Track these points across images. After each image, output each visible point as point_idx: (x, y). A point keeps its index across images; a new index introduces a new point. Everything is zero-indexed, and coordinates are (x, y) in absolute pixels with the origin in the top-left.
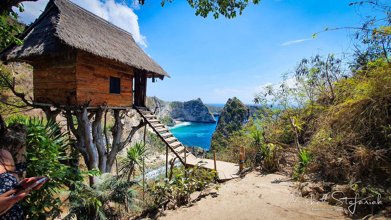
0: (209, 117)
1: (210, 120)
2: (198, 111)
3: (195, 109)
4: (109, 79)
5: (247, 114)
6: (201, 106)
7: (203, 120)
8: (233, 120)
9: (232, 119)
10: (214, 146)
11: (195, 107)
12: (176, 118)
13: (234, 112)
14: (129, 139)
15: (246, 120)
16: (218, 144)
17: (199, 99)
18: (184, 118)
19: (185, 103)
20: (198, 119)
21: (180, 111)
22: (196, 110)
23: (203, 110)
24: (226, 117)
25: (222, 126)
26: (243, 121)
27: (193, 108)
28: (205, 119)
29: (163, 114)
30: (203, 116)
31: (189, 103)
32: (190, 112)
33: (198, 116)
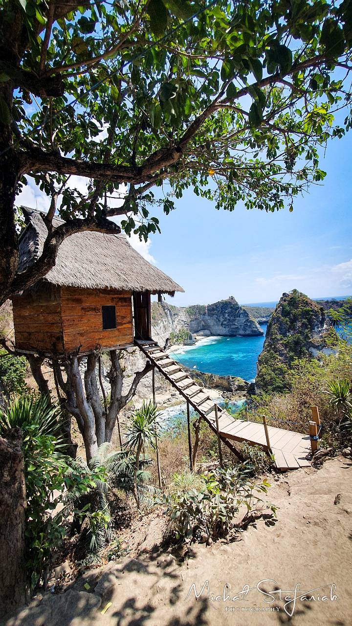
0: (250, 326)
1: (252, 331)
2: (232, 318)
3: (226, 315)
4: (101, 311)
5: (321, 317)
6: (236, 310)
7: (242, 332)
8: (294, 329)
9: (292, 327)
10: (263, 375)
11: (226, 311)
12: (197, 332)
13: (294, 316)
14: (133, 391)
15: (318, 328)
16: (270, 372)
17: (232, 298)
18: (210, 331)
19: (209, 306)
20: (232, 331)
21: (203, 320)
22: (229, 316)
23: (240, 315)
24: (281, 324)
25: (275, 340)
26: (314, 329)
27: (223, 313)
28: (245, 330)
29: (176, 326)
30: (241, 325)
31: (216, 306)
32: (219, 321)
33: (232, 327)
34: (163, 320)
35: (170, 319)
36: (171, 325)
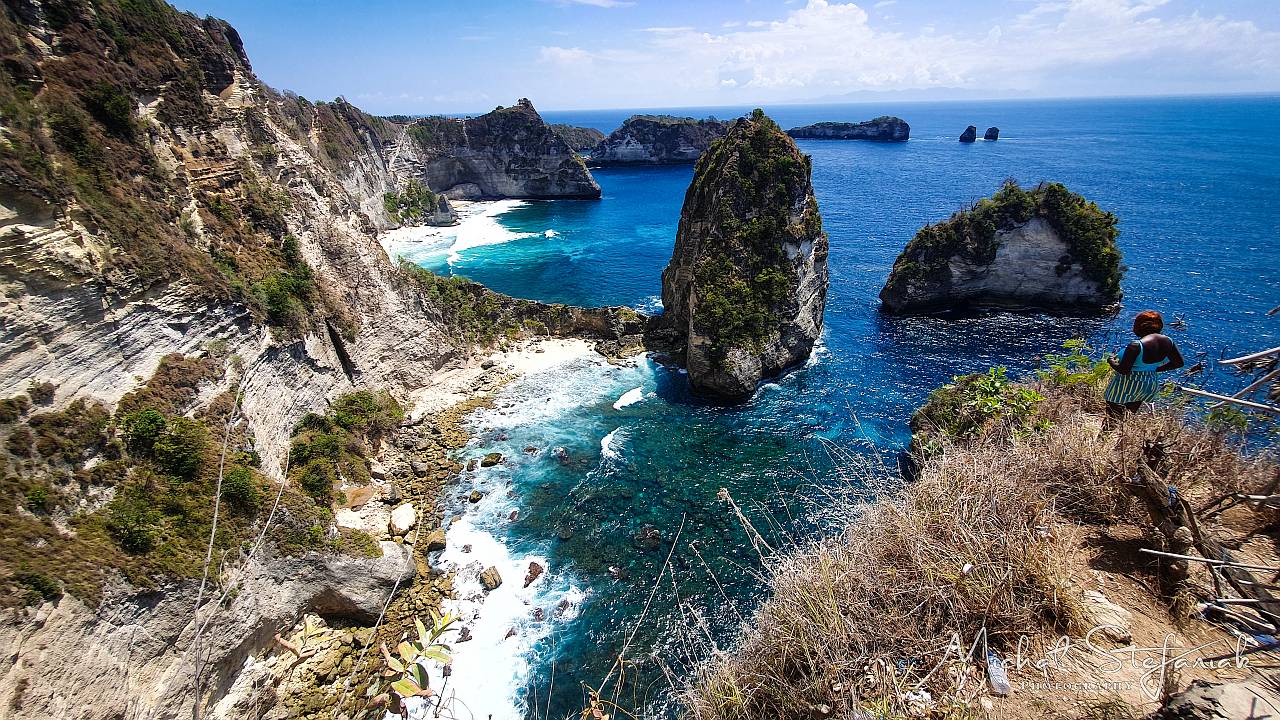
0: (572, 177)
1: (579, 187)
3: (517, 147)
6: (540, 135)
7: (555, 189)
9: (758, 202)
11: (516, 138)
12: (447, 188)
13: (762, 175)
15: (800, 202)
17: (526, 103)
18: (478, 185)
19: (470, 121)
20: (533, 188)
21: (459, 159)
22: (522, 149)
23: (548, 148)
24: (737, 194)
25: (727, 231)
26: (794, 205)
27: (508, 141)
28: (561, 184)
29: (395, 176)
30: (552, 174)
31: (488, 121)
32: (500, 161)
33: (532, 177)
34: (360, 158)
35: (375, 155)
36: (380, 173)
